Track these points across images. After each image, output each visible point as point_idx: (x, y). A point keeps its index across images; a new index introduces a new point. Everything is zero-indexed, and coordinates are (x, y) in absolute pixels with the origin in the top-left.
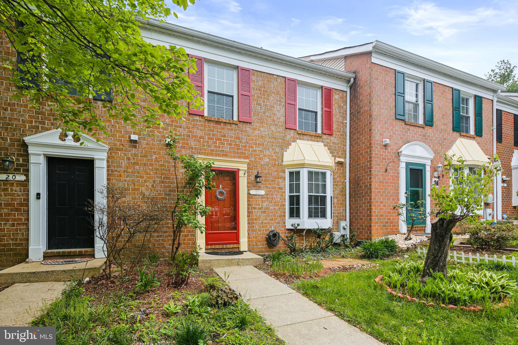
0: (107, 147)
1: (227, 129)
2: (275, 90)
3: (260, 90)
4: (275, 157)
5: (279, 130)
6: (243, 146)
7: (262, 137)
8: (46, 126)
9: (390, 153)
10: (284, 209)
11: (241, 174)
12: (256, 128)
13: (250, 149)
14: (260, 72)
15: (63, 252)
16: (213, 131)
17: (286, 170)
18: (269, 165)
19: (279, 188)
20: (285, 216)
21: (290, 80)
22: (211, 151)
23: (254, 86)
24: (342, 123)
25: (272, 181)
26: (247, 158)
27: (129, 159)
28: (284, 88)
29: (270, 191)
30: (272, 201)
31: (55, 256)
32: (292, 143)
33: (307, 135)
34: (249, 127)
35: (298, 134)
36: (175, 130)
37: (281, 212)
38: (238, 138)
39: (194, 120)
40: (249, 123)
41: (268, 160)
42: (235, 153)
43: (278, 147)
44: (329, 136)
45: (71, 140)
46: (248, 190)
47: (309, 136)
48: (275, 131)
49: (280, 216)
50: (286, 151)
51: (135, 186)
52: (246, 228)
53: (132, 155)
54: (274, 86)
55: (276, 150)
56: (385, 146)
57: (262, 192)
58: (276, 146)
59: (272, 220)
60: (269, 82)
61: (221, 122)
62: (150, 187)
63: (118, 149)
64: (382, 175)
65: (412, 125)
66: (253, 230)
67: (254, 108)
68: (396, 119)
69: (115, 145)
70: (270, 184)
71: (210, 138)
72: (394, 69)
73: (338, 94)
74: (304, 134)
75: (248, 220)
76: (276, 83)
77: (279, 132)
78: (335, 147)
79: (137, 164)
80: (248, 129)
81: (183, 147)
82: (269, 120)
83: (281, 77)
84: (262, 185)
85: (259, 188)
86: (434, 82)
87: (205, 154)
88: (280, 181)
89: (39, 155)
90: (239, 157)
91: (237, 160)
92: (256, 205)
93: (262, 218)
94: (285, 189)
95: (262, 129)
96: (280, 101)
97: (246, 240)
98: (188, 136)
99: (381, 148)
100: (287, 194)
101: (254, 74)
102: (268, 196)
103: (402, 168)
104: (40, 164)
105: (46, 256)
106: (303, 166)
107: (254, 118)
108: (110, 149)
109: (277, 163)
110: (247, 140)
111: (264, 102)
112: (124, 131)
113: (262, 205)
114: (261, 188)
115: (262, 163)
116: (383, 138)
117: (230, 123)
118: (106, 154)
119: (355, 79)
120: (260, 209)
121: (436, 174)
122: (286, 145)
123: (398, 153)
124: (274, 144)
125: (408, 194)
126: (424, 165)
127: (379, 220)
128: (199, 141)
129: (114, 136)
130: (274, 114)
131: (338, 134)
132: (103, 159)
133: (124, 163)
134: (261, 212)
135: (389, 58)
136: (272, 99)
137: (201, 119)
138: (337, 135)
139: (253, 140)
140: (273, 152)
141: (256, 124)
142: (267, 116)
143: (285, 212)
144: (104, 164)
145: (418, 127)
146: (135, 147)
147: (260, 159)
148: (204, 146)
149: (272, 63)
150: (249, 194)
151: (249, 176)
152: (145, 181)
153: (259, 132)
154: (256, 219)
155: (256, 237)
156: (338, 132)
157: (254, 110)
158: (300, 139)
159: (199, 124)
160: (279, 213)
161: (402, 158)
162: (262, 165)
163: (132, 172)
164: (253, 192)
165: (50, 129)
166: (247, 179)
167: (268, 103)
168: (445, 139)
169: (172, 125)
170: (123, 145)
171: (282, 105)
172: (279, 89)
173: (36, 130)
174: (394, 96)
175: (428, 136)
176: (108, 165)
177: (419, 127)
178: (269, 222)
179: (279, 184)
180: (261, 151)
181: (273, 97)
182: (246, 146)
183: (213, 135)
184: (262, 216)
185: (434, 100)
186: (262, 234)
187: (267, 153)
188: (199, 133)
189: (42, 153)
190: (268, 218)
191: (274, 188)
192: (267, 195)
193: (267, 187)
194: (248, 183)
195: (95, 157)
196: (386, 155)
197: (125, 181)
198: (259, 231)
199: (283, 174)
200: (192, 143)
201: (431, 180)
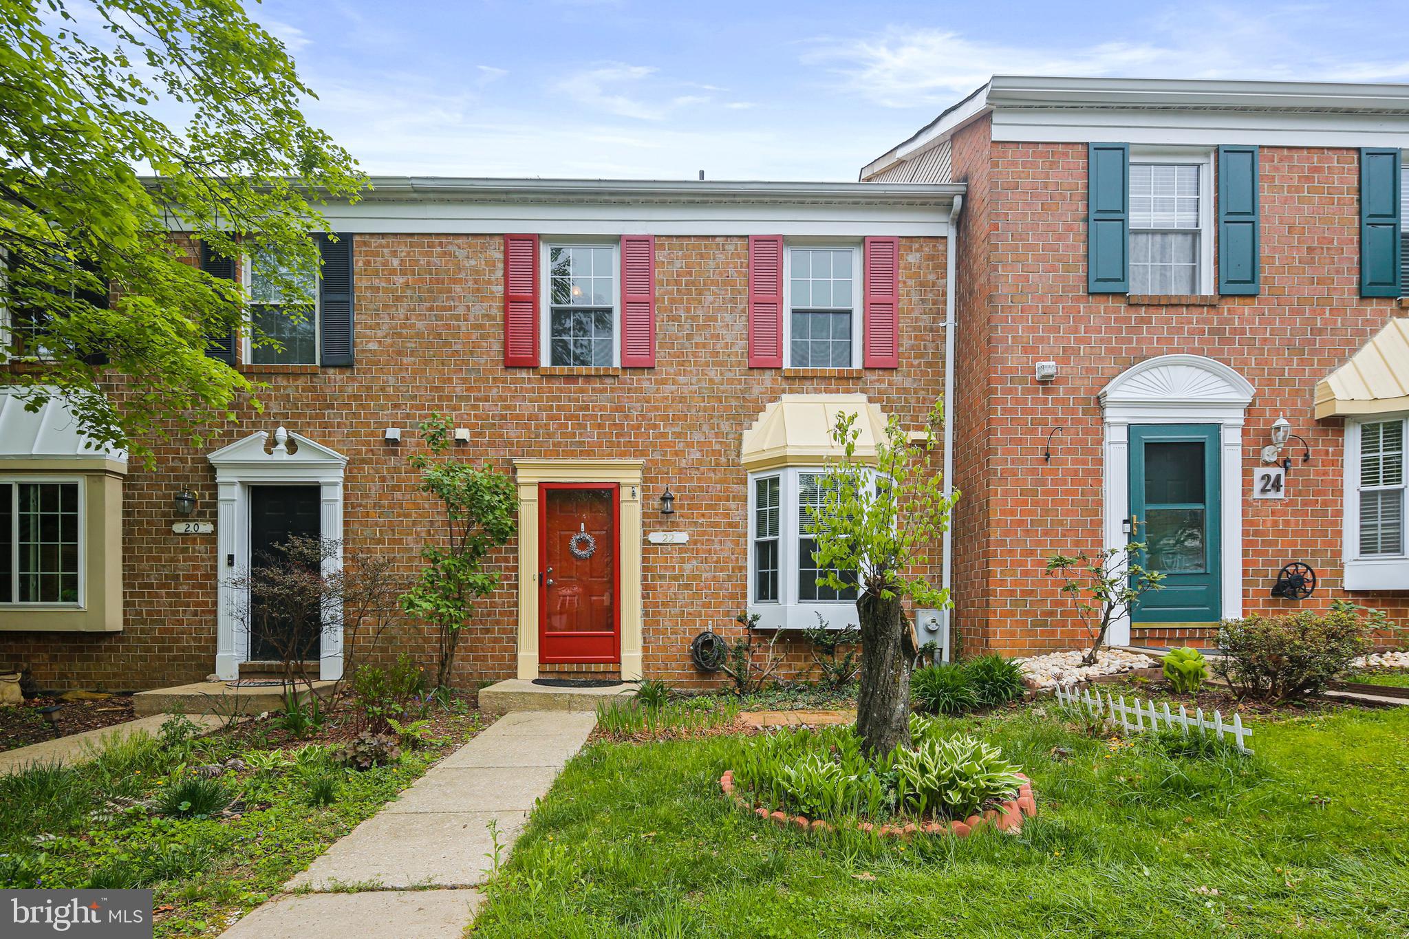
0: (342, 459)
1: (593, 389)
2: (720, 274)
3: (677, 282)
4: (717, 447)
5: (730, 375)
6: (633, 425)
7: (682, 399)
8: (244, 429)
9: (1064, 401)
10: (743, 578)
11: (625, 494)
12: (667, 379)
13: (651, 431)
14: (678, 237)
15: (268, 665)
16: (558, 399)
17: (749, 475)
18: (702, 468)
19: (730, 525)
20: (745, 596)
21: (759, 239)
22: (554, 445)
23: (661, 277)
24: (932, 330)
25: (709, 507)
26: (643, 454)
27: (383, 479)
28: (744, 265)
29: (704, 533)
30: (709, 560)
31: (257, 672)
32: (768, 406)
33: (812, 378)
34: (647, 379)
35: (787, 378)
36: (475, 407)
37: (734, 586)
38: (619, 409)
39: (514, 381)
40: (649, 368)
41: (698, 455)
42: (611, 444)
43: (728, 419)
44: (886, 373)
45: (282, 450)
46: (645, 533)
47: (820, 381)
48: (718, 379)
49: (732, 596)
50: (750, 427)
51: (394, 535)
52: (639, 626)
53: (389, 471)
54: (718, 264)
55: (722, 426)
56: (1045, 382)
57: (681, 537)
58: (722, 416)
59: (708, 605)
60: (702, 257)
61: (578, 376)
62: (423, 534)
63: (363, 461)
64: (1033, 472)
65: (1159, 305)
66: (656, 632)
67: (660, 330)
68: (1089, 294)
69: (359, 452)
70: (703, 515)
71: (551, 417)
72: (1082, 144)
73: (918, 250)
74: (805, 378)
75: (645, 605)
76: (721, 257)
77: (731, 381)
78: (906, 400)
79: (398, 488)
80: (645, 384)
81: (491, 444)
82: (702, 353)
83: (735, 239)
84: (681, 519)
85: (674, 527)
86: (1261, 147)
87: (539, 454)
88: (732, 505)
89: (232, 484)
90: (622, 455)
91: (617, 461)
92: (666, 568)
93: (679, 603)
94: (746, 527)
95: (681, 379)
96: (733, 301)
97: (639, 654)
98: (503, 417)
99: (1026, 391)
100: (752, 537)
101: (663, 245)
102: (699, 546)
103: (1110, 443)
104: (234, 500)
105: (245, 672)
106: (783, 462)
107: (662, 354)
108: (349, 463)
109: (723, 460)
110: (642, 411)
111: (688, 310)
112: (375, 423)
113: (681, 569)
114: (678, 526)
115: (683, 465)
116: (1035, 360)
117: (600, 376)
118: (342, 473)
119: (965, 197)
120: (675, 578)
121: (1269, 454)
122: (750, 411)
123: (1098, 398)
124: (716, 414)
125: (1138, 526)
126: (1215, 429)
127: (1016, 606)
128: (527, 427)
129: (356, 434)
130: (717, 337)
131: (916, 362)
132: (335, 484)
133: (374, 488)
134: (679, 585)
135: (1060, 112)
136: (711, 298)
137: (531, 376)
138: (912, 366)
139: (657, 409)
140: (711, 434)
141: (663, 371)
142: (696, 343)
143: (745, 587)
144: (339, 493)
145: (1187, 306)
146: (395, 453)
147: (676, 454)
148: (537, 436)
149: (710, 207)
150: (646, 542)
151: (648, 499)
152: (414, 524)
153: (674, 388)
154: (664, 604)
155: (665, 649)
156: (915, 358)
157: (660, 336)
158: (792, 391)
159: (526, 389)
160: (729, 587)
161: (1111, 414)
162: (681, 469)
163: (390, 506)
164: (655, 537)
165: (251, 433)
166: (643, 506)
167: (700, 313)
168: (1316, 331)
169: (468, 398)
170: (372, 450)
171: (739, 311)
172: (731, 270)
173: (229, 437)
174: (1081, 226)
175: (1234, 331)
176: (345, 494)
177: (1194, 305)
178: (700, 612)
179: (728, 514)
180: (678, 435)
181: (715, 293)
182: (639, 427)
183: (559, 408)
184: (681, 597)
185: (1265, 209)
186: (681, 641)
187: (697, 437)
188: (527, 408)
189: (236, 480)
190: (699, 602)
191: (715, 525)
192: (695, 544)
193: (696, 523)
194: (645, 515)
195: (321, 480)
196: (1046, 411)
197: (377, 524)
198: (672, 633)
199: (741, 487)
200: (512, 432)
201: (1247, 473)
